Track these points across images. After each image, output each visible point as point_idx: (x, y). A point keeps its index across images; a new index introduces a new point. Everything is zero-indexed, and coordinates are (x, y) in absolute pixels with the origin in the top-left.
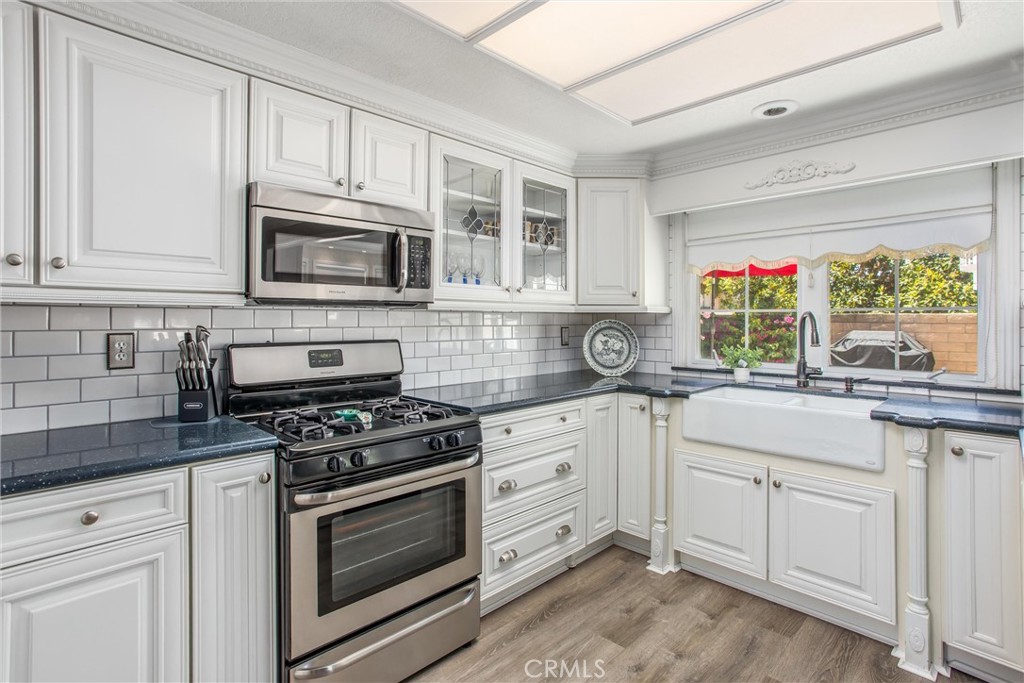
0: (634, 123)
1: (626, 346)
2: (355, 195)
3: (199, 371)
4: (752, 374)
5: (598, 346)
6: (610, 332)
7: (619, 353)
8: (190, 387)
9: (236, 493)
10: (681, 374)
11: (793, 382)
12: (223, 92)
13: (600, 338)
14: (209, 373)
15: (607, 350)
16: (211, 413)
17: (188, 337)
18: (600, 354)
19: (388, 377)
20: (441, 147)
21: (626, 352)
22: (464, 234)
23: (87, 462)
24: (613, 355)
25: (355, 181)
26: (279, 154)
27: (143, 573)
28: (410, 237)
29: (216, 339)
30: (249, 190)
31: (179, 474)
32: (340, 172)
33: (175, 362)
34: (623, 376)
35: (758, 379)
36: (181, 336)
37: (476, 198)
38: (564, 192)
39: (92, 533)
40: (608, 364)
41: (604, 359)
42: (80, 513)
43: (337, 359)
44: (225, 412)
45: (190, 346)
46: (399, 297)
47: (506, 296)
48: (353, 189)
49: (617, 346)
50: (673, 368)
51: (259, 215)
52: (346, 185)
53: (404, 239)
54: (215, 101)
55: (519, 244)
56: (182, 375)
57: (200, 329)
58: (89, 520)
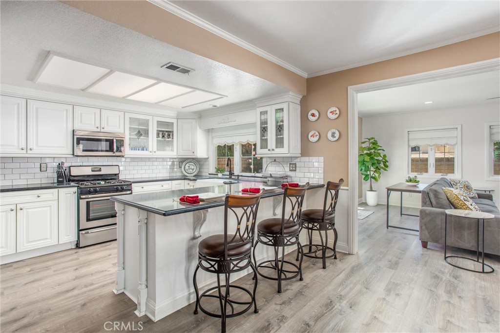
0: (183, 108)
1: (195, 167)
2: (102, 130)
3: (62, 172)
4: (223, 175)
5: (187, 167)
6: (191, 163)
7: (193, 169)
8: (60, 175)
9: (68, 195)
10: (211, 175)
11: (228, 177)
12: (67, 110)
13: (187, 165)
14: (64, 172)
15: (189, 169)
16: (65, 181)
17: (59, 164)
18: (187, 170)
19: (116, 175)
20: (128, 116)
21: (195, 169)
22: (136, 137)
23: (42, 186)
24: (191, 170)
25: (102, 127)
26: (81, 122)
27: (49, 208)
28: (116, 140)
29: (66, 165)
30: (73, 131)
31: (56, 190)
32: (98, 125)
33: (56, 169)
34: (194, 176)
35: (224, 176)
36: (58, 164)
37: (140, 127)
38: (173, 123)
39: (39, 199)
40: (190, 173)
41: (189, 171)
42: (37, 195)
43: (100, 170)
44: (69, 181)
45: (60, 166)
46: (114, 155)
47: (151, 154)
48: (102, 129)
49: (192, 168)
50: (209, 174)
51: (75, 137)
52: (99, 128)
53: (115, 140)
54: (65, 112)
55: (155, 139)
56: (58, 173)
57: (62, 162)
58: (39, 197)
